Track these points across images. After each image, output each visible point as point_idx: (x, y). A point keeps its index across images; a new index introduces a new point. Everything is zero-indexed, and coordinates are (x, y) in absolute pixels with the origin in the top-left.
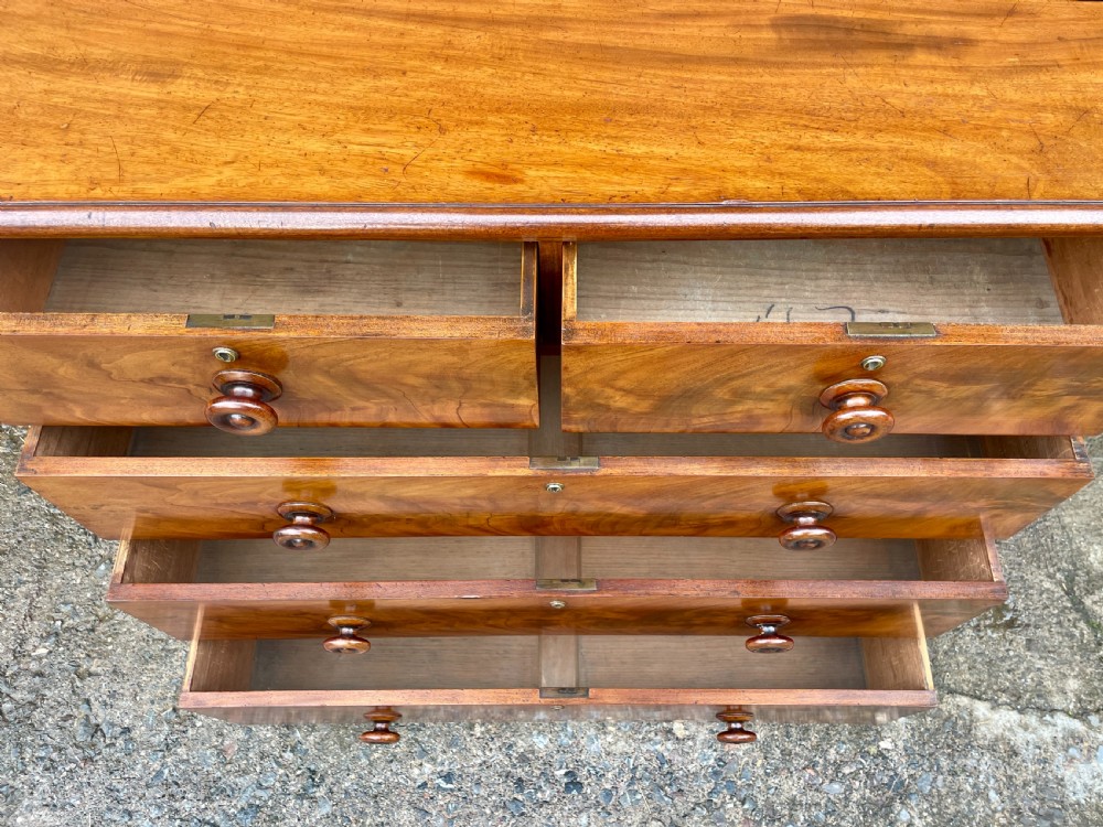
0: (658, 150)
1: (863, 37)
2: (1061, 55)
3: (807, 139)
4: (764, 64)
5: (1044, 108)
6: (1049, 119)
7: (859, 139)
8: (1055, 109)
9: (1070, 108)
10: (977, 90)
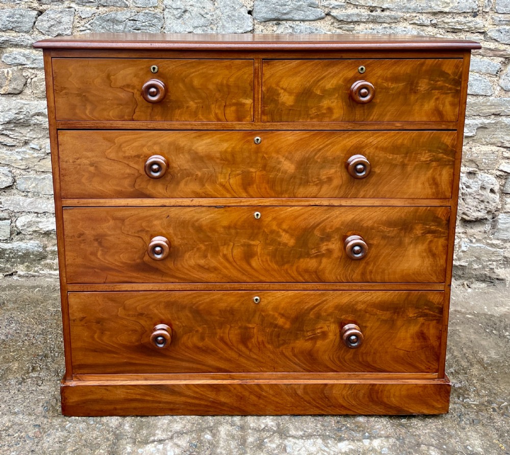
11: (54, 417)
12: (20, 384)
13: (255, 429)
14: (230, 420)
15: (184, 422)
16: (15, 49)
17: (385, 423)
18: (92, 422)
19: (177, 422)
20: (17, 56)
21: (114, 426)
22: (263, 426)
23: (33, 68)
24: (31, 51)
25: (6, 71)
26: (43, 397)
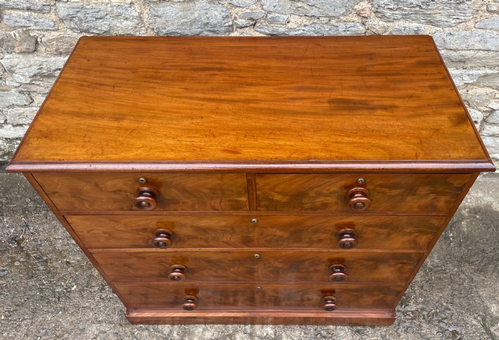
0: (288, 143)
1: (359, 106)
2: (428, 111)
3: (339, 139)
4: (325, 114)
5: (422, 129)
6: (424, 132)
7: (357, 139)
8: (426, 129)
9: (432, 129)
10: (398, 123)
11: (127, 324)
12: (101, 291)
13: (260, 337)
14: (243, 328)
15: (212, 331)
16: (12, 11)
17: (347, 331)
18: (152, 330)
19: (208, 330)
20: (18, 19)
21: (166, 334)
22: (265, 334)
23: (38, 30)
24: (30, 13)
25: (12, 33)
26: (118, 305)
